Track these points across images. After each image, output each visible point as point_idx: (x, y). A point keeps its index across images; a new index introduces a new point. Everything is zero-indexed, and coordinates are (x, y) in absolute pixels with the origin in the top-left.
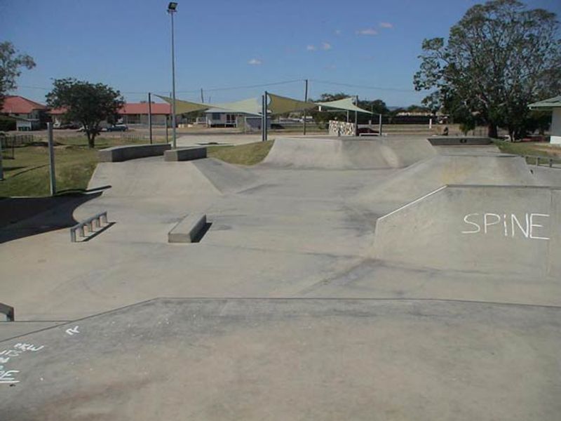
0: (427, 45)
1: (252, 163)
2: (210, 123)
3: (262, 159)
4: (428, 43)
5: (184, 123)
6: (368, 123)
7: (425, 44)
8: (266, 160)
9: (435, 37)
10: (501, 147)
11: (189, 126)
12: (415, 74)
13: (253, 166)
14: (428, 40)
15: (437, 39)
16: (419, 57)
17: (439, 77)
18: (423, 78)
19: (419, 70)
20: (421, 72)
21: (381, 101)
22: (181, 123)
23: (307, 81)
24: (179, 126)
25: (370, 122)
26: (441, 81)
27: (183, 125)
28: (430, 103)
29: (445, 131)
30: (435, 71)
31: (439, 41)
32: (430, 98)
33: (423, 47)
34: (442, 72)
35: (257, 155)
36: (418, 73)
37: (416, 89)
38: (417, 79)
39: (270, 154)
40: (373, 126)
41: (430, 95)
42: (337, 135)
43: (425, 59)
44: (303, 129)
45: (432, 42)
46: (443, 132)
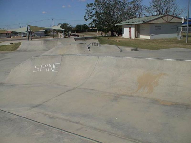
0: (88, 6)
1: (12, 50)
2: (23, 35)
3: (17, 49)
4: (88, 5)
5: (14, 36)
6: (75, 33)
7: (87, 5)
8: (18, 49)
9: (90, 3)
10: (99, 39)
11: (15, 37)
12: (84, 16)
13: (12, 52)
14: (88, 4)
15: (91, 3)
16: (86, 10)
17: (93, 16)
18: (87, 17)
19: (85, 14)
20: (86, 15)
21: (86, 24)
22: (12, 36)
23: (53, 19)
24: (12, 37)
25: (76, 32)
26: (94, 18)
27: (13, 37)
28: (91, 25)
29: (101, 34)
30: (91, 14)
31: (92, 4)
32: (91, 23)
33: (87, 6)
34: (94, 14)
35: (15, 47)
36: (85, 15)
37: (85, 21)
38: (85, 17)
39: (20, 47)
40: (77, 33)
41: (91, 22)
42: (60, 38)
43: (88, 10)
44: (53, 36)
45: (89, 5)
46: (100, 34)
